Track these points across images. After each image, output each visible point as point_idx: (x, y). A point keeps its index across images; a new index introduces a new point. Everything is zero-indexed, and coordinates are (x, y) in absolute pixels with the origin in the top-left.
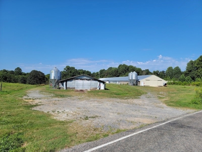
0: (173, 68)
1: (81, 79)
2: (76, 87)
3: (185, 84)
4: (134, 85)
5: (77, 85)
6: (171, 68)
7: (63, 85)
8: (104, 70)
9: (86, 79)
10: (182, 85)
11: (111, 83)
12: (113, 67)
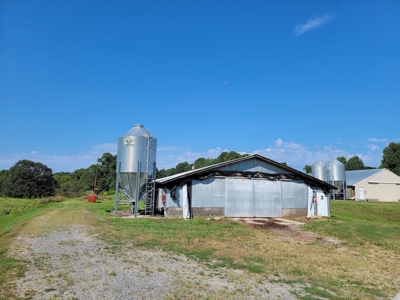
1: (245, 175)
2: (227, 205)
5: (233, 200)
7: (175, 198)
9: (266, 176)
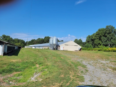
0: (78, 40)
3: (89, 50)
4: (54, 49)
6: (77, 39)
8: (35, 40)
10: (88, 50)
11: (37, 48)
12: (41, 38)
